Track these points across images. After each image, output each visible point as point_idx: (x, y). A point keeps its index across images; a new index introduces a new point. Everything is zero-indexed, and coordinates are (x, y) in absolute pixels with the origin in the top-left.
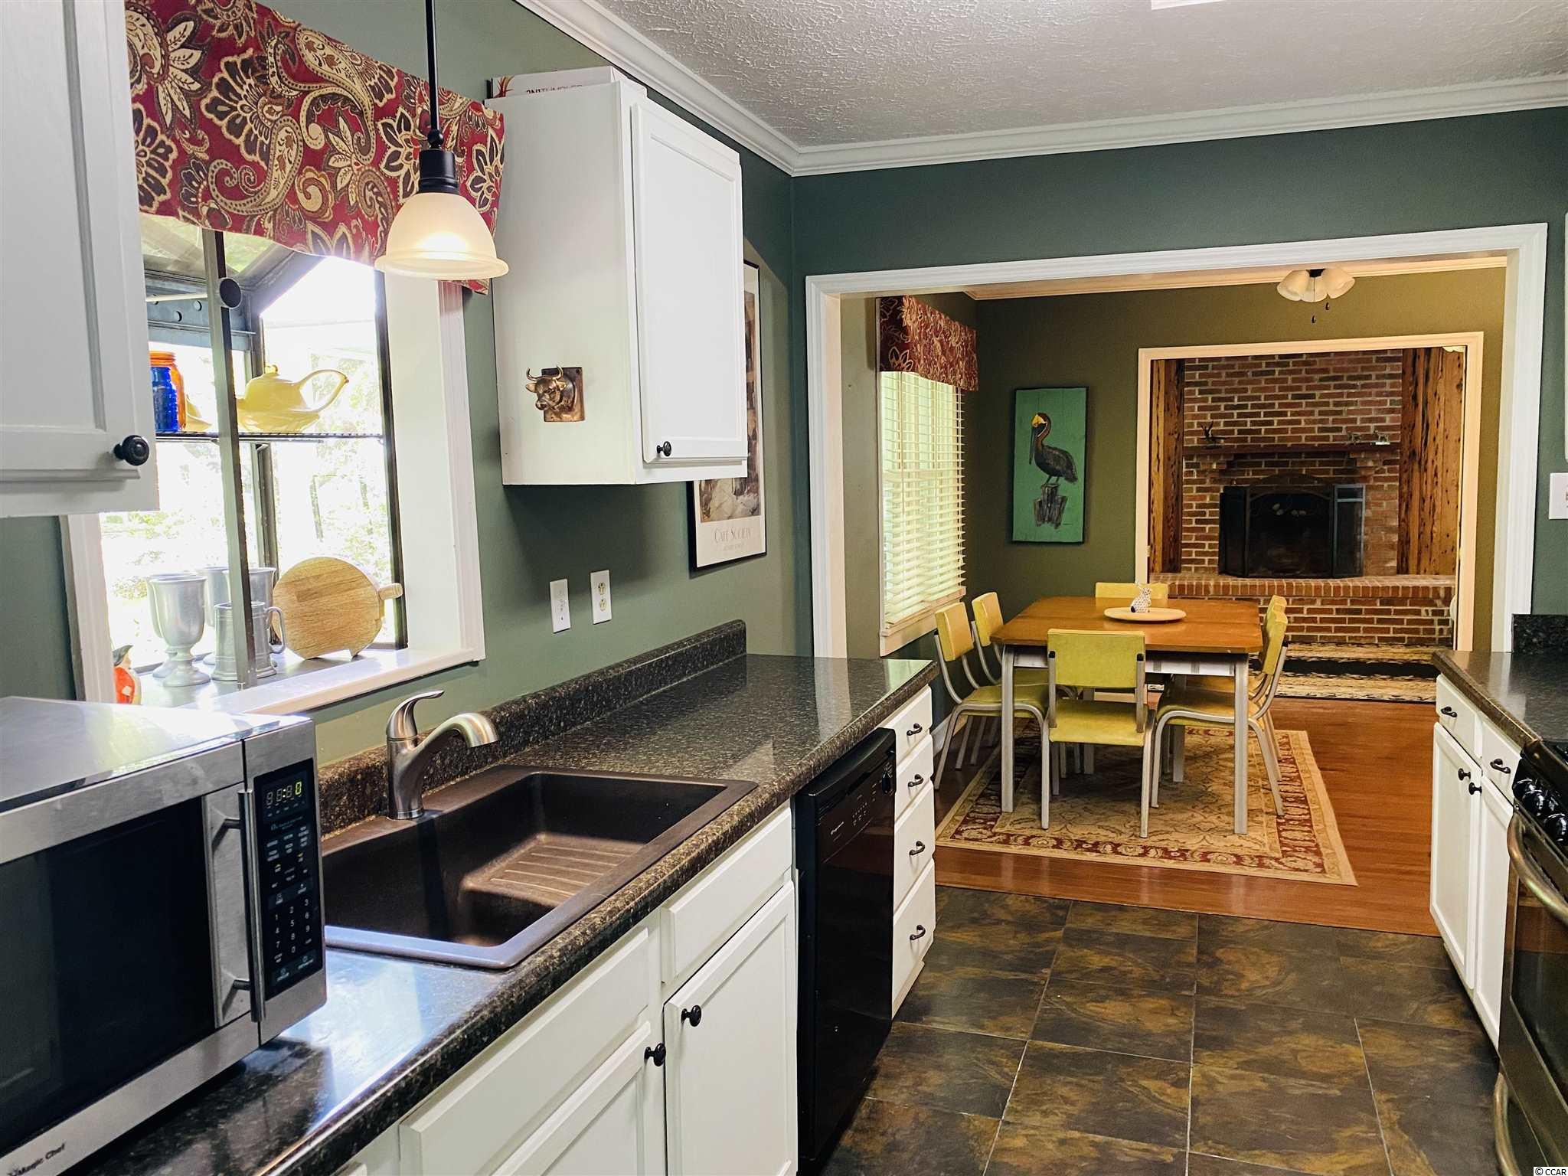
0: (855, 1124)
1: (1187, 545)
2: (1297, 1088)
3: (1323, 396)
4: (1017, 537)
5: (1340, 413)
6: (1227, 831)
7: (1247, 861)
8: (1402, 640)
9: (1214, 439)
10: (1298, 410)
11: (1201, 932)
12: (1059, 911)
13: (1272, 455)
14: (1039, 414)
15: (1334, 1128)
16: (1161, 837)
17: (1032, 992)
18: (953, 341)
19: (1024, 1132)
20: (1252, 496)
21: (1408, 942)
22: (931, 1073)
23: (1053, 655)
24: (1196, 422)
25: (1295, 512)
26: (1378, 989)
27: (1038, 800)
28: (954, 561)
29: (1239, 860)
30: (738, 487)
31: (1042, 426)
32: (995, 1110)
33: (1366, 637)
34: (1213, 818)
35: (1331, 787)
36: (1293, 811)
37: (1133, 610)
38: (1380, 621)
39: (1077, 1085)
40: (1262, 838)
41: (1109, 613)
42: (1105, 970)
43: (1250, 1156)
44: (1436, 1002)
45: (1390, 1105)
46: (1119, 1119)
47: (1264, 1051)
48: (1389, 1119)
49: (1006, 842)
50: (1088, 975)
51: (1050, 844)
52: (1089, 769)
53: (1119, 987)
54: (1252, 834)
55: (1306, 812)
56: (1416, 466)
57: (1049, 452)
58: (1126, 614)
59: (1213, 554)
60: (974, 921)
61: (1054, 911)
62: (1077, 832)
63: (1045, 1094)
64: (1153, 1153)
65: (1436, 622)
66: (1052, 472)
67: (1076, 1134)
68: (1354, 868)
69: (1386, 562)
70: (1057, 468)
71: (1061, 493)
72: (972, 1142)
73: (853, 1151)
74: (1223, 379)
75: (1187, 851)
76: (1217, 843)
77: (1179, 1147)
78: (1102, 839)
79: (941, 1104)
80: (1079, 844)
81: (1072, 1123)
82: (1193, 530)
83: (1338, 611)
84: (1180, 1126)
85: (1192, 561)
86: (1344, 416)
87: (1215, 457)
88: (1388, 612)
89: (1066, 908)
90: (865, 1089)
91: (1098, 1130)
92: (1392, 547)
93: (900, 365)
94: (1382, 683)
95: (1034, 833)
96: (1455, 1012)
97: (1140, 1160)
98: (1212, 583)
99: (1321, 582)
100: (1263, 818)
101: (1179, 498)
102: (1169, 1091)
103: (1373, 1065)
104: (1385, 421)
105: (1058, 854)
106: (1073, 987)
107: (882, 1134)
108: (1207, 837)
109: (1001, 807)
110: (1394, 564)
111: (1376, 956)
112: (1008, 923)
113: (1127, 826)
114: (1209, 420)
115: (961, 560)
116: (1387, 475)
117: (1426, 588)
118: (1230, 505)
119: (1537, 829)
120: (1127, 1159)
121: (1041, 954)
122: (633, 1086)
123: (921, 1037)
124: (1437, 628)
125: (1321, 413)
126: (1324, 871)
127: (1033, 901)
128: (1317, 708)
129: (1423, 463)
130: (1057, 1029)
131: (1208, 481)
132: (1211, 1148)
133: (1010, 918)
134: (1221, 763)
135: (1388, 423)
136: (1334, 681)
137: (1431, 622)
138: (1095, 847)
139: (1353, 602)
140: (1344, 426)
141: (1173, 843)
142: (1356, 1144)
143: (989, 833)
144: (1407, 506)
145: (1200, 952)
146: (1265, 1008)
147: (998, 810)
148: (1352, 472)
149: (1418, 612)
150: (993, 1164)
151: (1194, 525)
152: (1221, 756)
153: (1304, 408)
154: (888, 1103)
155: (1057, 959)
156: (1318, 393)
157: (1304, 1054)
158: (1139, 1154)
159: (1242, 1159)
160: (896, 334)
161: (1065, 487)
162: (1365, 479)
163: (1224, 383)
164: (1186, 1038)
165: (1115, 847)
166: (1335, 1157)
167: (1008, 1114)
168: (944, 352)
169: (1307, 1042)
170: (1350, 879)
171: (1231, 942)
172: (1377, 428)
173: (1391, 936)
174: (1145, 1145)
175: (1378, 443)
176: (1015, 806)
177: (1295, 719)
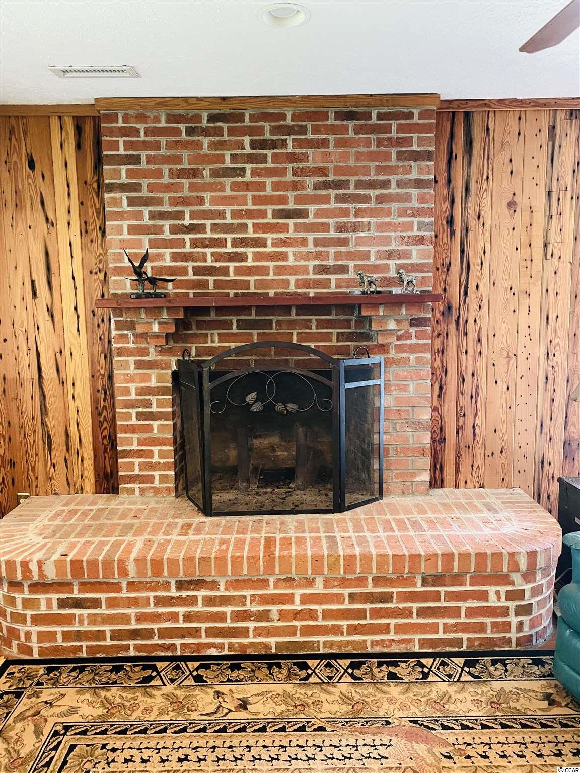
1: (127, 454)
3: (319, 214)
5: (344, 242)
10: (283, 236)
13: (246, 309)
25: (279, 407)
33: (400, 641)
56: (453, 329)
69: (414, 475)
74: (166, 180)
83: (353, 596)
86: (351, 248)
87: (154, 311)
88: (436, 597)
92: (421, 451)
101: (109, 376)
104: (410, 257)
110: (424, 475)
116: (414, 341)
118: (185, 390)
125: (317, 242)
129: (462, 322)
131: (150, 351)
135: (415, 260)
137: (505, 612)
140: (351, 264)
144: (441, 388)
148: (364, 338)
149: (484, 596)
151: (134, 421)
153: (292, 234)
156: (312, 208)
162: (383, 348)
163: (167, 188)
172: (400, 267)
175: (402, 292)
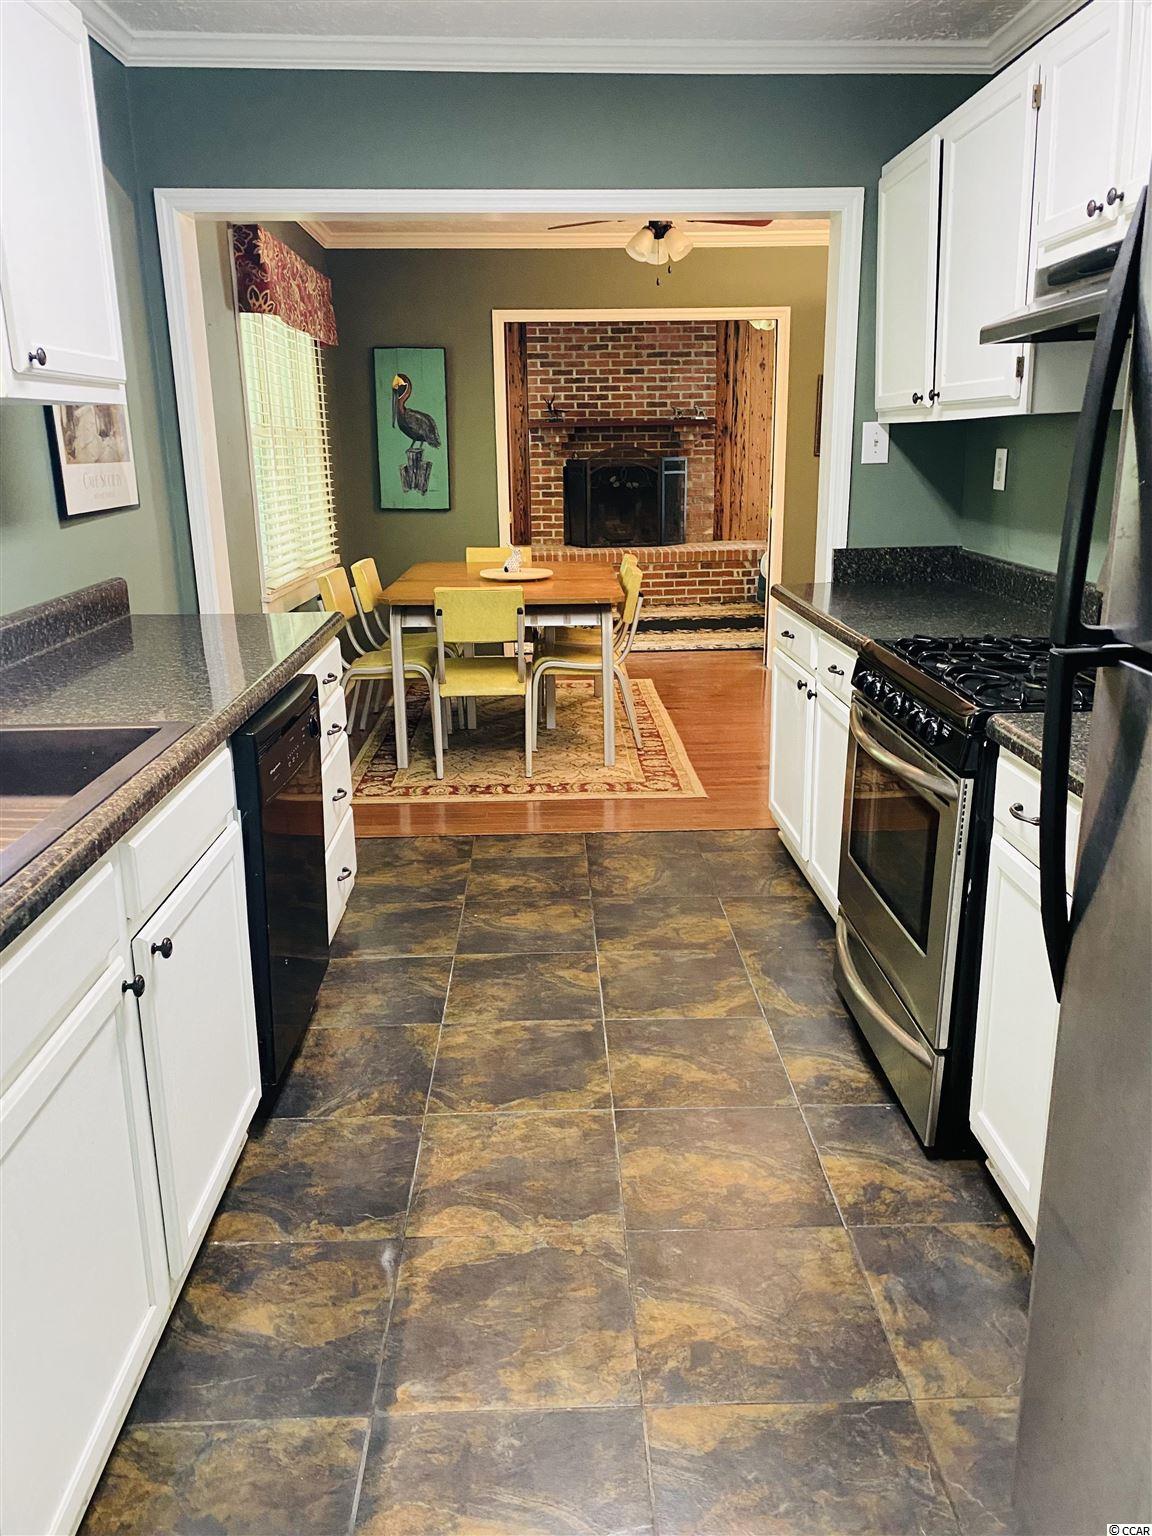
0: (304, 1053)
1: (536, 518)
2: (680, 957)
3: (650, 371)
4: (385, 504)
5: (665, 388)
6: (598, 765)
7: (618, 787)
8: (719, 599)
9: (556, 412)
10: (629, 384)
11: (589, 847)
12: (463, 847)
13: (607, 428)
14: (400, 376)
15: (715, 982)
16: (544, 775)
17: (451, 916)
18: (310, 286)
19: (465, 1030)
20: (592, 469)
21: (751, 836)
22: (370, 997)
23: (440, 613)
24: (539, 395)
25: (629, 485)
26: (734, 873)
27: (432, 754)
28: (326, 527)
29: (611, 788)
30: (103, 427)
31: (402, 388)
32: (435, 1016)
33: (690, 599)
34: (585, 756)
35: (677, 723)
36: (649, 744)
37: (506, 570)
38: (701, 583)
39: (505, 984)
40: (627, 768)
41: (485, 574)
42: (513, 889)
43: (653, 1014)
44: (779, 877)
45: (753, 958)
46: (544, 1005)
47: (653, 933)
48: (754, 968)
49: (406, 794)
50: (498, 895)
51: (447, 792)
52: (472, 724)
53: (527, 900)
54: (617, 765)
55: (660, 744)
56: (728, 441)
57: (411, 416)
58: (501, 574)
59: (559, 526)
60: (388, 864)
61: (460, 847)
62: (469, 779)
63: (476, 996)
64: (576, 1026)
65: (745, 582)
66: (417, 437)
67: (509, 1024)
68: (704, 785)
69: (705, 530)
70: (421, 432)
71: (425, 458)
72: (418, 1047)
73: (307, 1075)
74: (562, 352)
75: (567, 784)
76: (592, 775)
77: (596, 1017)
78: (493, 782)
79: (384, 1020)
80: (473, 788)
81: (503, 1015)
82: (540, 503)
83: (667, 575)
84: (595, 1001)
85: (539, 534)
86: (669, 392)
87: (558, 430)
88: (708, 574)
89: (470, 843)
90: (310, 1020)
91: (527, 1016)
92: (709, 516)
93: (260, 306)
94: (706, 636)
95: (430, 783)
96: (792, 883)
97: (566, 1034)
98: (560, 553)
99: (653, 550)
100: (626, 752)
101: (526, 472)
102: (581, 976)
103: (738, 932)
104: (702, 397)
105: (455, 799)
106: (487, 906)
107: (332, 1056)
108: (583, 772)
109: (396, 764)
110: (710, 531)
111: (730, 850)
112: (419, 862)
113: (513, 769)
114: (551, 393)
115: (333, 527)
116: (705, 448)
117: (737, 551)
118: (572, 477)
119: (873, 712)
120: (555, 1035)
121: (455, 883)
122: (113, 1020)
123: (355, 968)
124: (746, 587)
125: (649, 388)
126: (680, 789)
127: (439, 841)
128: (657, 659)
129: (733, 437)
130: (480, 941)
131: (552, 454)
132: (622, 1013)
133: (421, 858)
134: (585, 710)
135: (705, 399)
136: (669, 636)
137: (741, 582)
138: (488, 790)
139: (679, 567)
140: (669, 401)
141: (555, 777)
142: (732, 991)
143: (390, 789)
144: (721, 477)
145: (591, 864)
146: (648, 901)
147: (394, 767)
148: (676, 446)
149: (731, 574)
150: (440, 1061)
151: (541, 498)
152: (584, 705)
153: (634, 383)
154: (333, 1029)
155: (469, 886)
156: (646, 368)
157: (684, 931)
158: (565, 1029)
159: (647, 1018)
160: (254, 271)
161: (430, 453)
162: (686, 452)
163: (563, 356)
164: (588, 933)
165: (505, 788)
166: (718, 1003)
167: (447, 1017)
168: (302, 300)
169: (685, 921)
170: (701, 792)
171: (614, 853)
172: (696, 403)
173: (737, 832)
174: (569, 1022)
175: (697, 418)
176: (410, 762)
177: (641, 670)
